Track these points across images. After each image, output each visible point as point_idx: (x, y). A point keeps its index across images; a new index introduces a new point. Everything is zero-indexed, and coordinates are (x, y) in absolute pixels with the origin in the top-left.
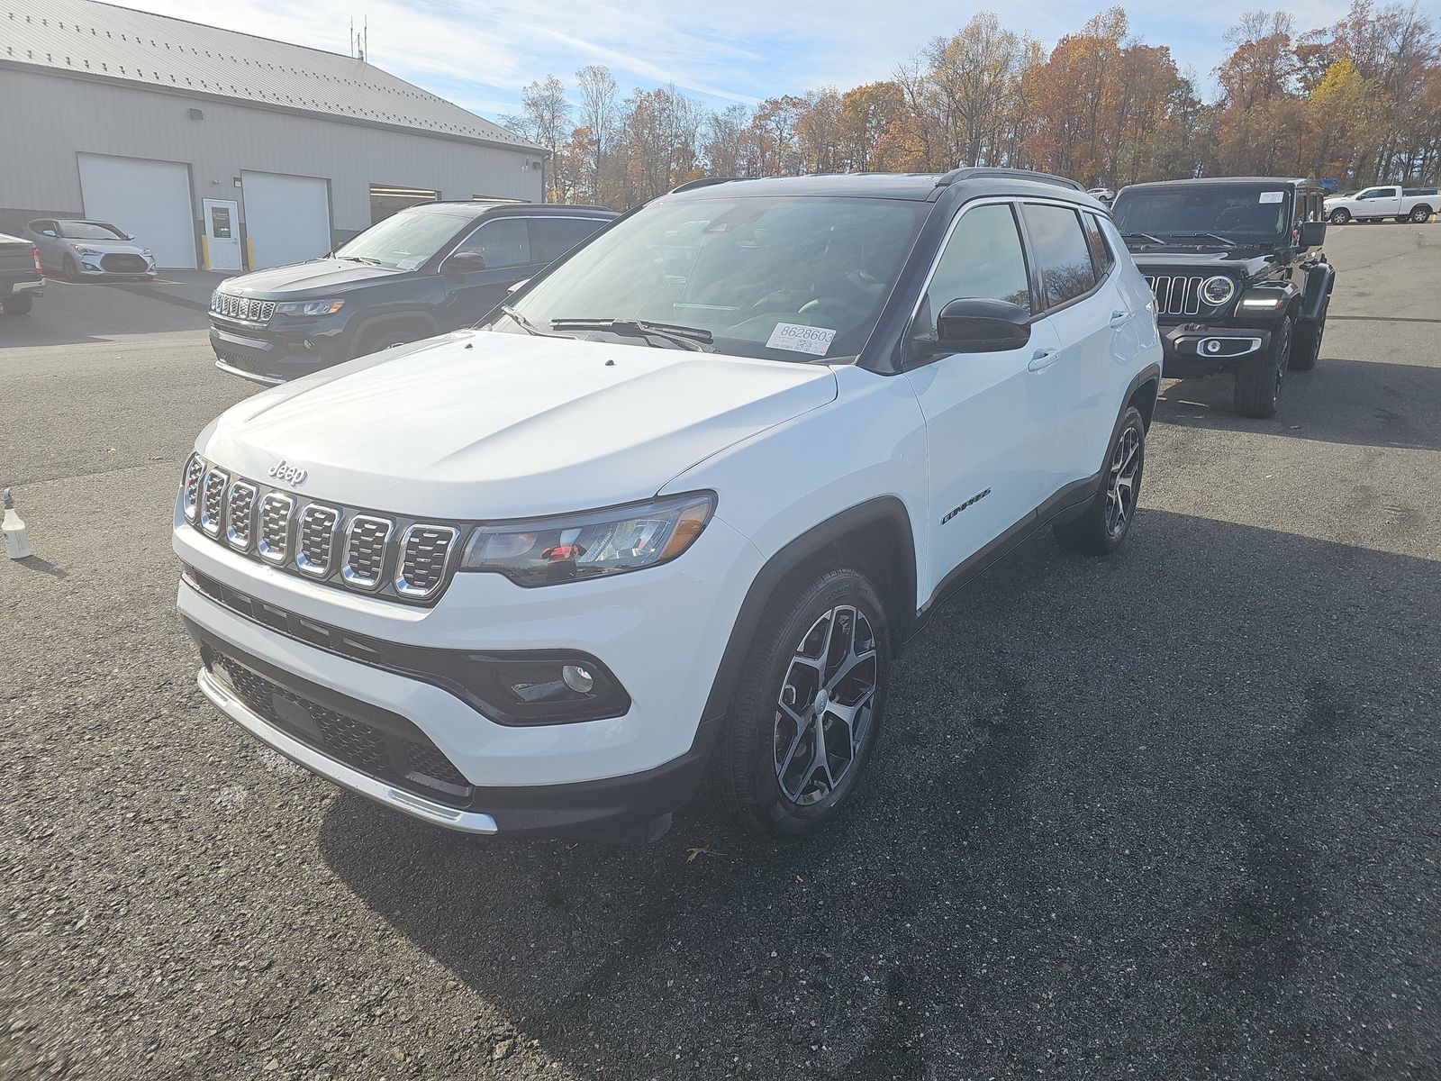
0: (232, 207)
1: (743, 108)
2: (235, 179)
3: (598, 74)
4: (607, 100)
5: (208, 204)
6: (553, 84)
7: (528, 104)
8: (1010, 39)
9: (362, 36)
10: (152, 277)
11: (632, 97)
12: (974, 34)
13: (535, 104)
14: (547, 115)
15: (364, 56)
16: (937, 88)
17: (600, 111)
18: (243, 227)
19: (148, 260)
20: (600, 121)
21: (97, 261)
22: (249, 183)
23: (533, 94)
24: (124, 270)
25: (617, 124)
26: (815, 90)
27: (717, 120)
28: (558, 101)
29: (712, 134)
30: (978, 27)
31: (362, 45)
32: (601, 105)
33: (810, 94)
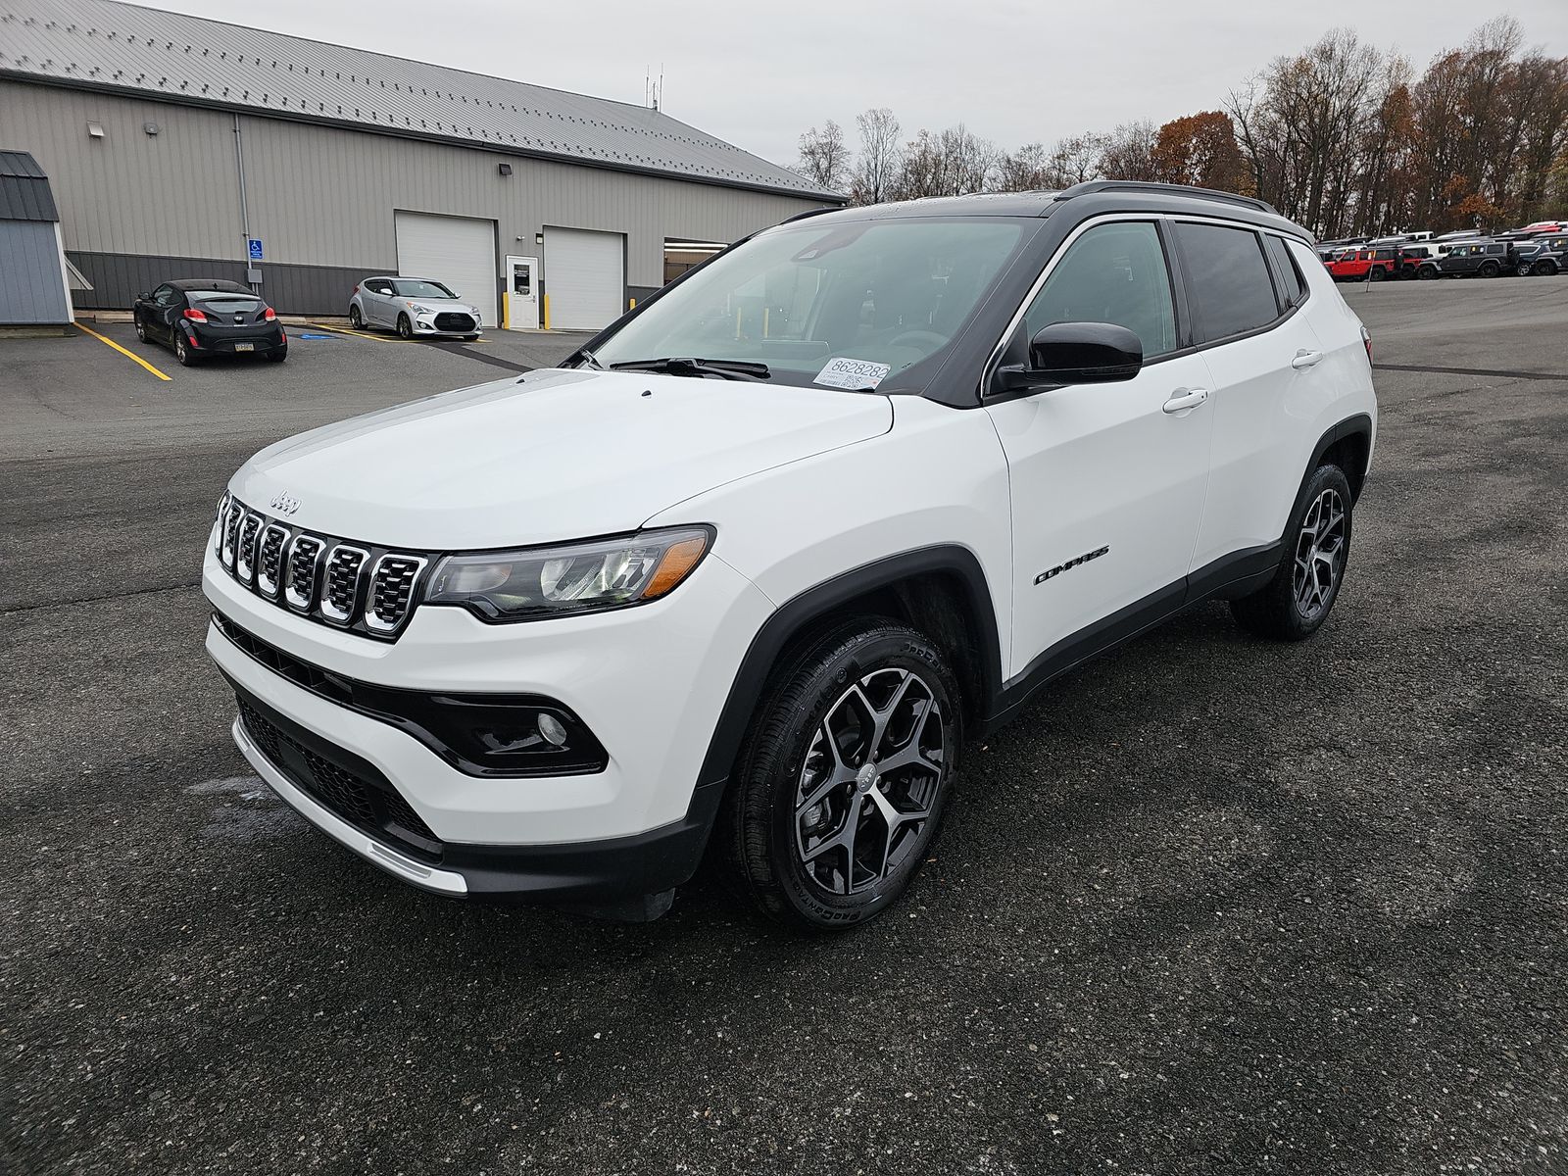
0: (533, 264)
1: (1039, 147)
2: (538, 235)
3: (880, 120)
4: (889, 146)
5: (511, 262)
6: (833, 129)
7: (805, 153)
8: (1371, 56)
9: (658, 84)
10: (477, 336)
11: (917, 140)
12: (1326, 54)
13: (812, 153)
14: (824, 164)
15: (658, 106)
16: (1275, 116)
17: (880, 157)
18: (542, 283)
19: (475, 318)
20: (879, 169)
21: (430, 319)
22: (550, 239)
23: (812, 141)
24: (455, 329)
25: (898, 171)
26: (1126, 126)
27: (1009, 161)
28: (837, 148)
29: (1002, 178)
30: (1332, 45)
31: (657, 93)
32: (881, 150)
33: (1121, 129)
